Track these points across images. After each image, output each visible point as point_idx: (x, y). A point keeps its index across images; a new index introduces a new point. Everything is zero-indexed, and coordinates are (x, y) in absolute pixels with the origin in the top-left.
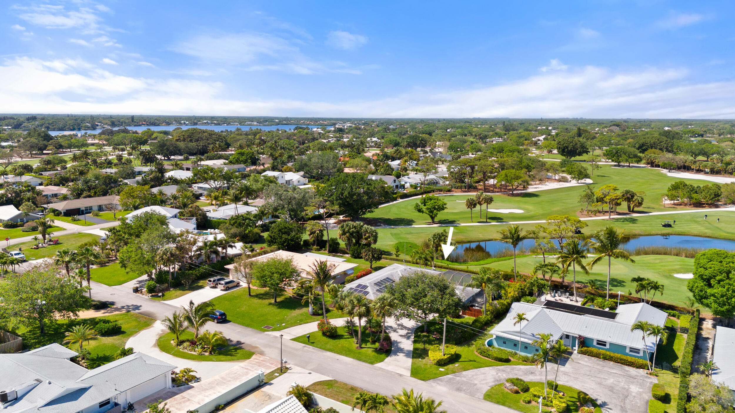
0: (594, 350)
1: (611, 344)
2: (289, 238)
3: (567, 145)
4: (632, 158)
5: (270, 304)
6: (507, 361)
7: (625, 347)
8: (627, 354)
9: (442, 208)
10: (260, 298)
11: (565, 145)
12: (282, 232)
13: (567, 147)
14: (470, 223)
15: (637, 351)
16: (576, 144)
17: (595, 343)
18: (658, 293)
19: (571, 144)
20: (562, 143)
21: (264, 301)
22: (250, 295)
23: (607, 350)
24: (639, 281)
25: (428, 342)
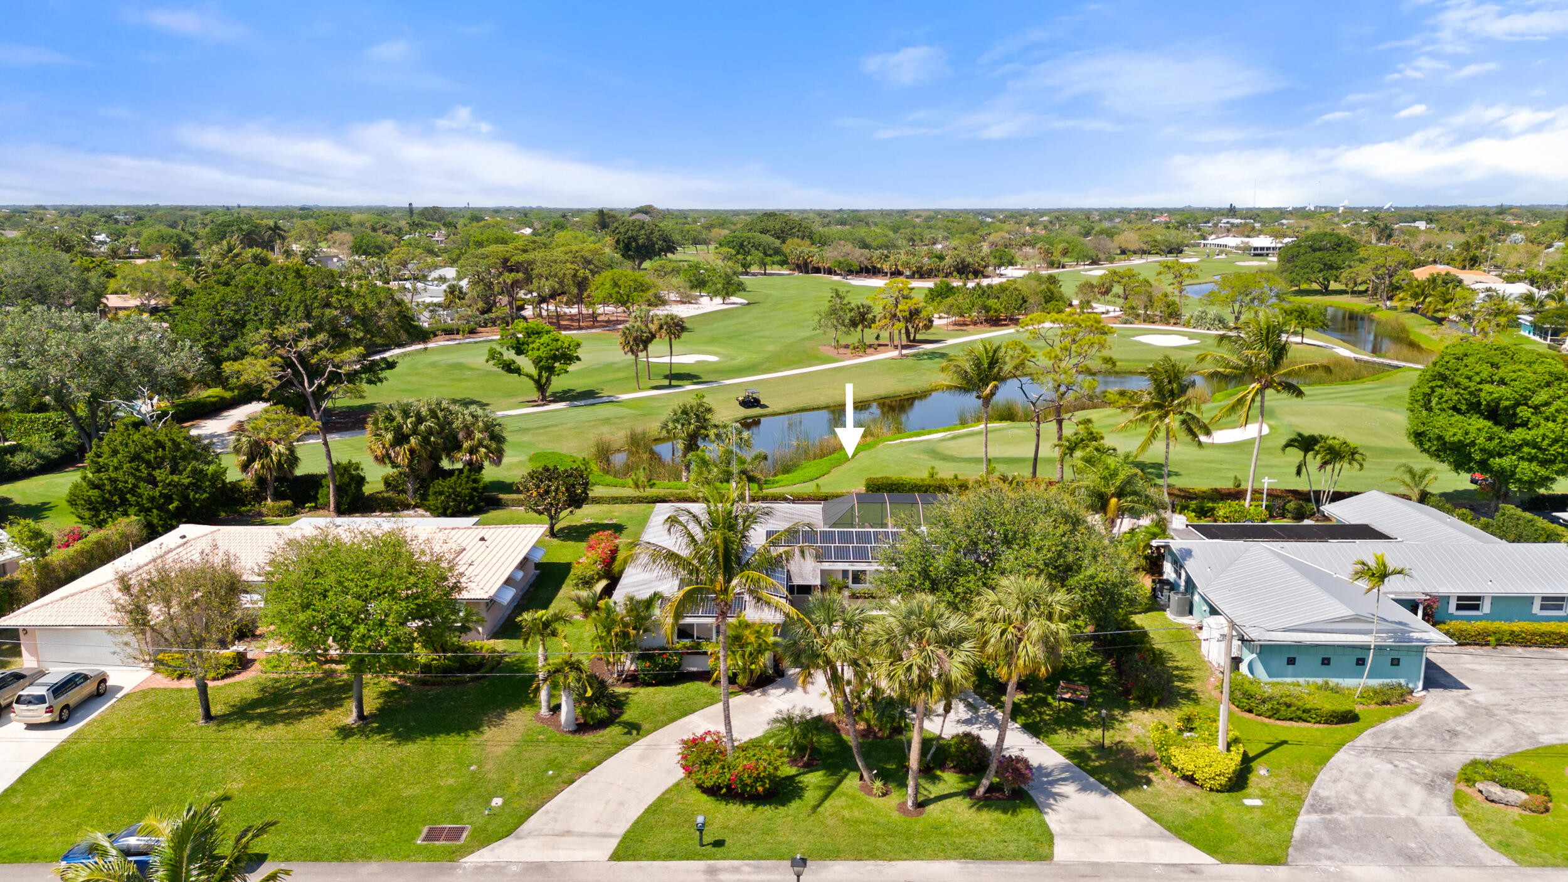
1: (1494, 600)
2: (186, 481)
3: (635, 233)
4: (771, 256)
5: (345, 732)
8: (1538, 619)
9: (567, 357)
10: (269, 719)
11: (630, 233)
12: (148, 464)
13: (635, 239)
14: (634, 391)
15: (1557, 604)
16: (652, 233)
17: (1452, 608)
20: (622, 230)
21: (306, 726)
22: (208, 717)
23: (1489, 618)
24: (1306, 443)
25: (1071, 720)
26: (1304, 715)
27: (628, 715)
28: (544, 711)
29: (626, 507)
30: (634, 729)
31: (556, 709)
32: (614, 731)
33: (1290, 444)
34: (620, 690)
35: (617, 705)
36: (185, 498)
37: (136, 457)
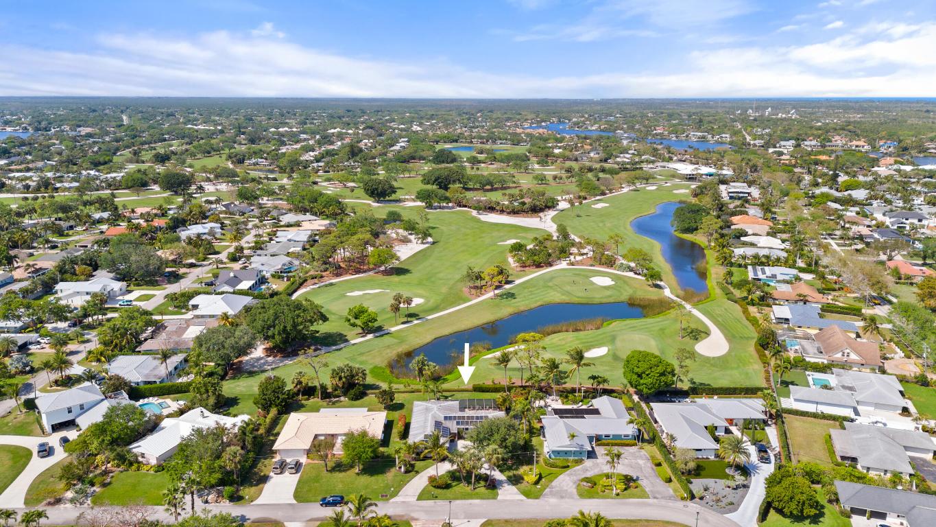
0: (604, 441)
1: (613, 435)
3: (376, 187)
6: (568, 467)
7: (621, 435)
8: (622, 439)
10: (340, 471)
14: (396, 326)
15: (627, 436)
17: (603, 437)
18: (605, 384)
19: (380, 186)
20: (370, 185)
21: (348, 473)
22: (327, 471)
23: (611, 439)
24: (593, 378)
25: (510, 469)
26: (556, 467)
27: (416, 469)
28: (397, 468)
29: (403, 395)
30: (417, 472)
31: (400, 468)
32: (413, 473)
33: (590, 378)
34: (413, 462)
35: (413, 466)
36: (286, 402)
37: (274, 391)
